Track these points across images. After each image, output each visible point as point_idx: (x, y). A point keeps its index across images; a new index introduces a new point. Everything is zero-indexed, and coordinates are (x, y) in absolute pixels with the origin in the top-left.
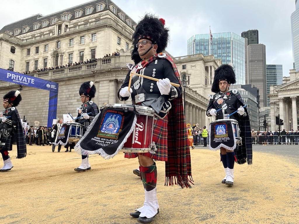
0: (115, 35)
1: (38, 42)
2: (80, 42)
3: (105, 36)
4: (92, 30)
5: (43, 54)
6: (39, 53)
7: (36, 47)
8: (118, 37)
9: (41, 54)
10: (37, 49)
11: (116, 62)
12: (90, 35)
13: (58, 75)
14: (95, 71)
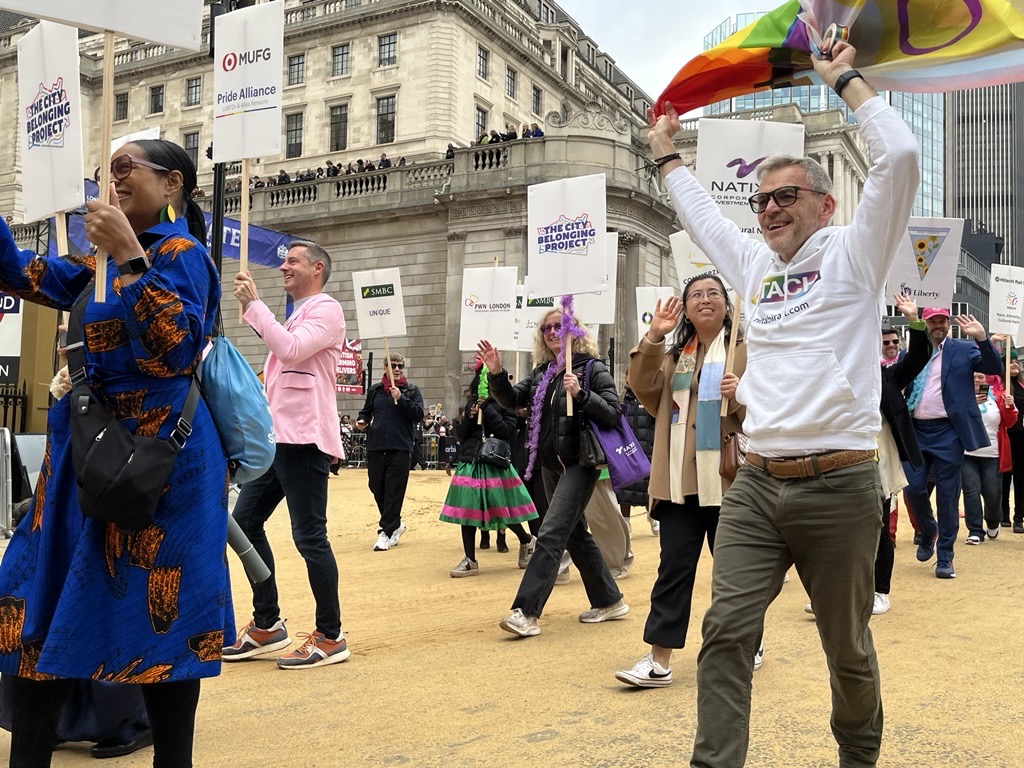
0: (471, 40)
1: (162, 68)
2: (330, 68)
3: (434, 46)
4: (380, 20)
5: (180, 114)
6: (166, 111)
7: (153, 89)
8: (481, 48)
9: (174, 114)
10: (157, 94)
11: (529, 162)
12: (374, 42)
13: (290, 205)
14: (451, 197)
